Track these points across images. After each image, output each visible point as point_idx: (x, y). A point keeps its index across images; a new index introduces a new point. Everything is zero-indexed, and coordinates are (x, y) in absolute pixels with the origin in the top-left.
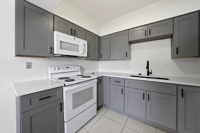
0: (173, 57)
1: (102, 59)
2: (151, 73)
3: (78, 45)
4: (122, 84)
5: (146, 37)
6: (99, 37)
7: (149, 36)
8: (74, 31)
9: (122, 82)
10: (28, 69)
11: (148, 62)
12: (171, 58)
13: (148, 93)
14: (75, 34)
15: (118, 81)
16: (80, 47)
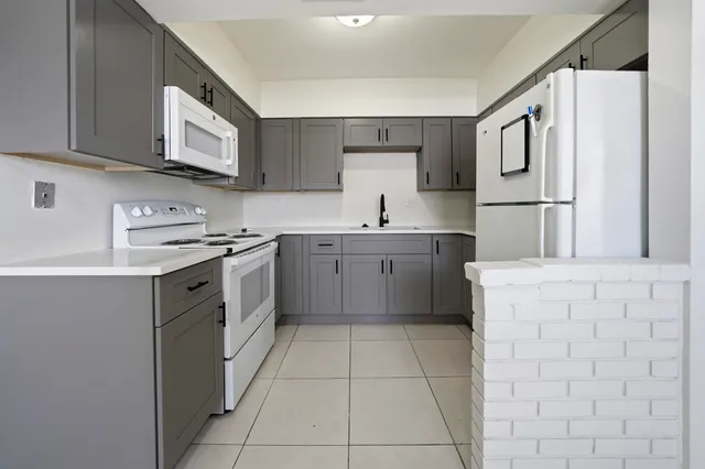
0: (420, 189)
1: (264, 187)
2: (387, 221)
3: (220, 139)
4: (336, 249)
5: (380, 145)
6: (258, 120)
7: (386, 144)
8: (211, 91)
9: (337, 243)
10: (42, 210)
11: (383, 196)
12: (418, 190)
13: (390, 258)
14: (211, 103)
15: (326, 242)
16: (224, 143)
